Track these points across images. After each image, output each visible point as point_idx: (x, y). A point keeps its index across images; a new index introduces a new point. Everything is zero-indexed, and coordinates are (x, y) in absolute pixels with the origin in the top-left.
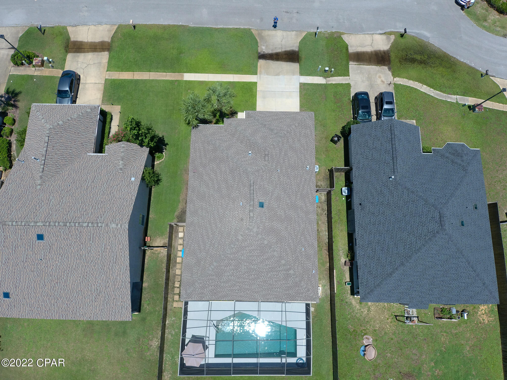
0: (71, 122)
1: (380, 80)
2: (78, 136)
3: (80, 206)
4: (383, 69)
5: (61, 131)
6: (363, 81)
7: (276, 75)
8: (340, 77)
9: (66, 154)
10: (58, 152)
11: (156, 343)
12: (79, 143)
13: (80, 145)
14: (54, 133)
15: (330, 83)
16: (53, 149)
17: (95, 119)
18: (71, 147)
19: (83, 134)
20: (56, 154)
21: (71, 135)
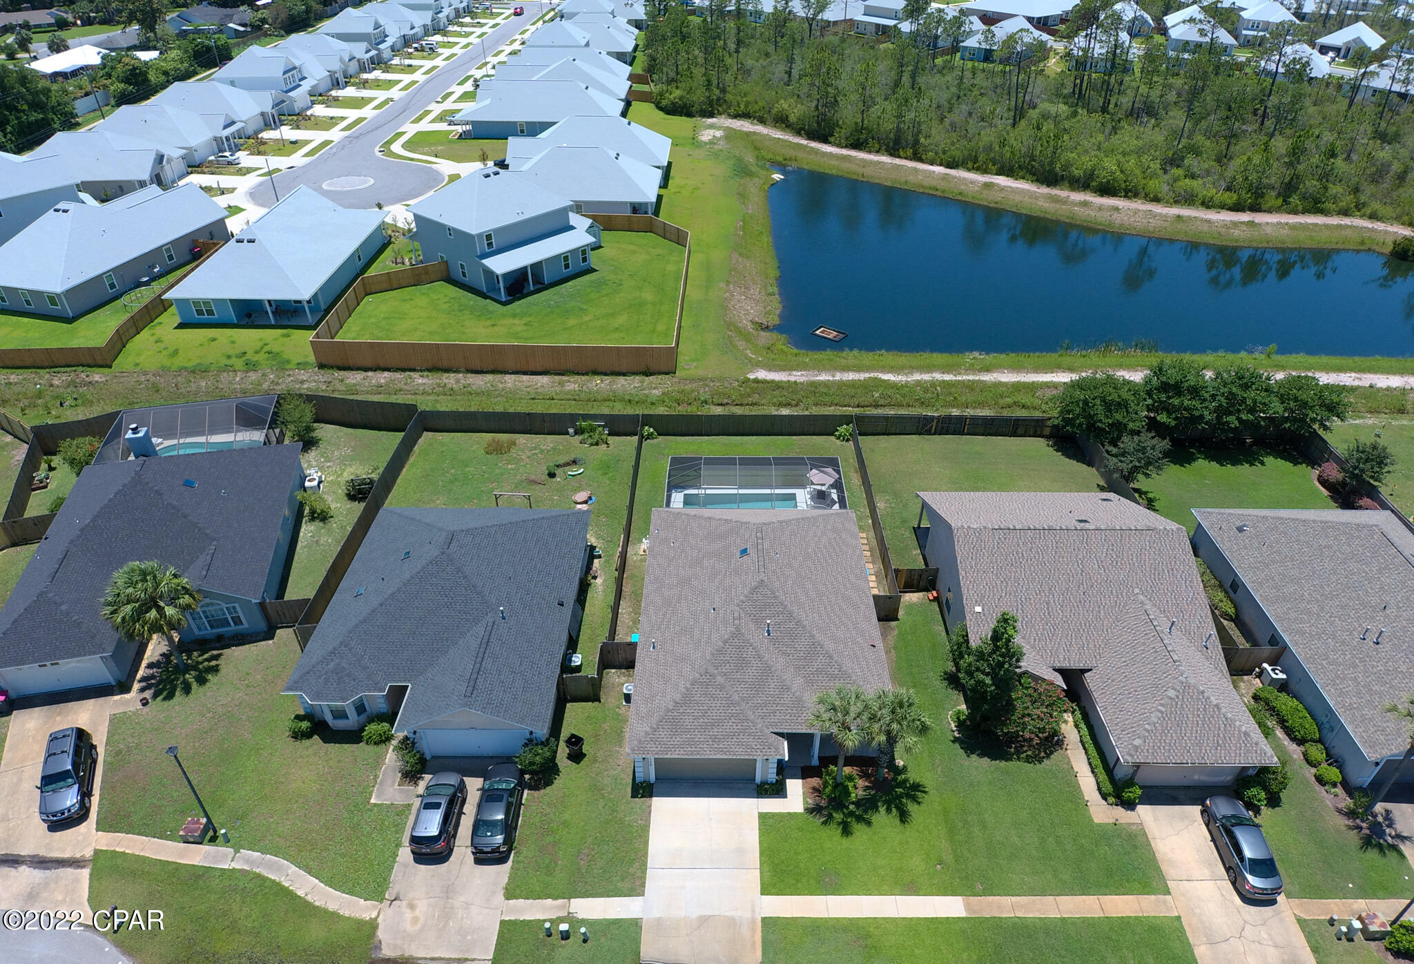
0: (1155, 705)
1: (417, 912)
2: (1127, 688)
3: (1043, 557)
4: (395, 946)
5: (1161, 682)
6: (467, 905)
7: (709, 917)
8: (527, 918)
9: (1128, 653)
10: (1142, 648)
11: (880, 505)
12: (1117, 678)
13: (1114, 677)
14: (1170, 672)
15: (560, 902)
16: (1154, 648)
17: (1116, 732)
18: (1127, 665)
19: (1121, 696)
20: (1144, 644)
21: (1140, 684)
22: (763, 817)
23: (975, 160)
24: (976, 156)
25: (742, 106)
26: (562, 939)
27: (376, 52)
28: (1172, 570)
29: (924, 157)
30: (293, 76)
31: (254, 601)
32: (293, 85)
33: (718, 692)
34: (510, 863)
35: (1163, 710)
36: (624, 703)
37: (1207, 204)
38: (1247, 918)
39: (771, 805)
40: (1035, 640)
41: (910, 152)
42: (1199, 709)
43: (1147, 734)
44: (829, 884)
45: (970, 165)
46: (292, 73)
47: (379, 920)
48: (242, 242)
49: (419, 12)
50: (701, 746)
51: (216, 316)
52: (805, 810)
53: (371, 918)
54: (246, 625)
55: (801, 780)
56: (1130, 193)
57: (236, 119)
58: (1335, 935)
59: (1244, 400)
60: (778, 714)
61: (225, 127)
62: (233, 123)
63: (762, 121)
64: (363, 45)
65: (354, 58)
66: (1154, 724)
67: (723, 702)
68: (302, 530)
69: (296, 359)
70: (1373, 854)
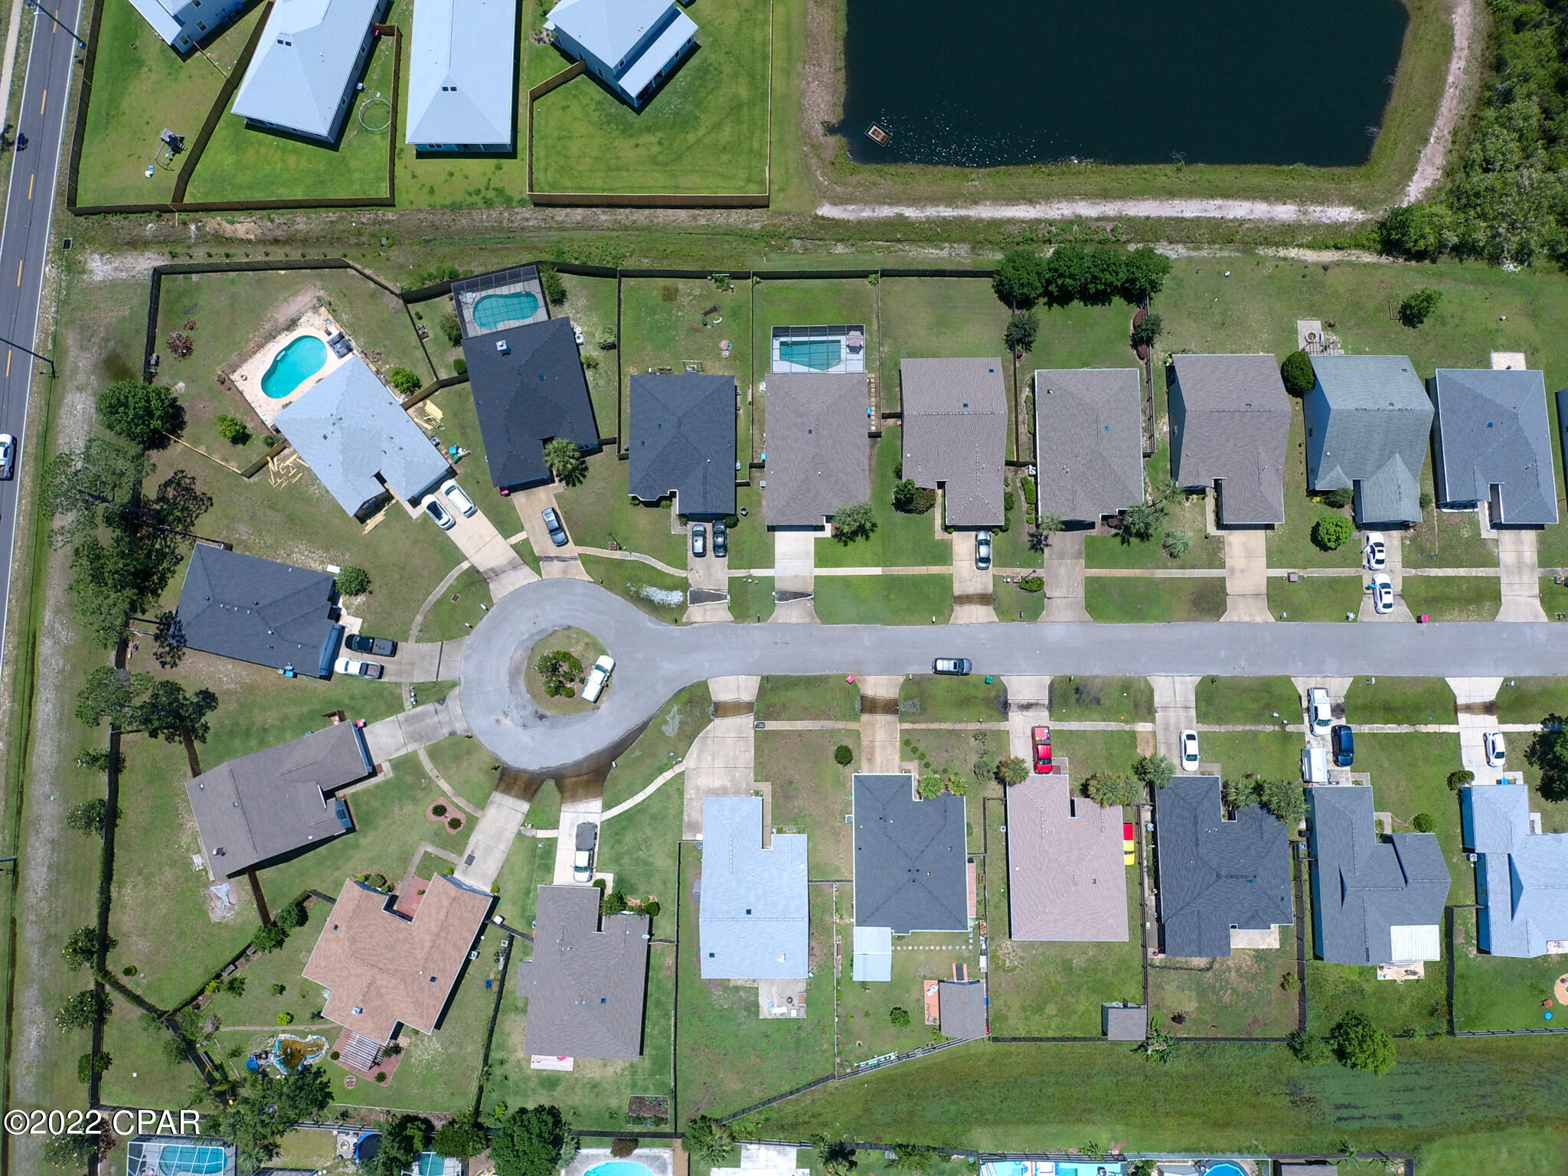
4: (699, 585)
6: (717, 571)
7: (797, 573)
8: (737, 575)
15: (747, 570)
22: (816, 539)
26: (749, 583)
34: (726, 557)
38: (977, 575)
39: (819, 534)
44: (838, 564)
47: (688, 577)
48: (447, 90)
52: (831, 536)
53: (685, 576)
55: (830, 524)
69: (517, 197)
70: (1033, 551)
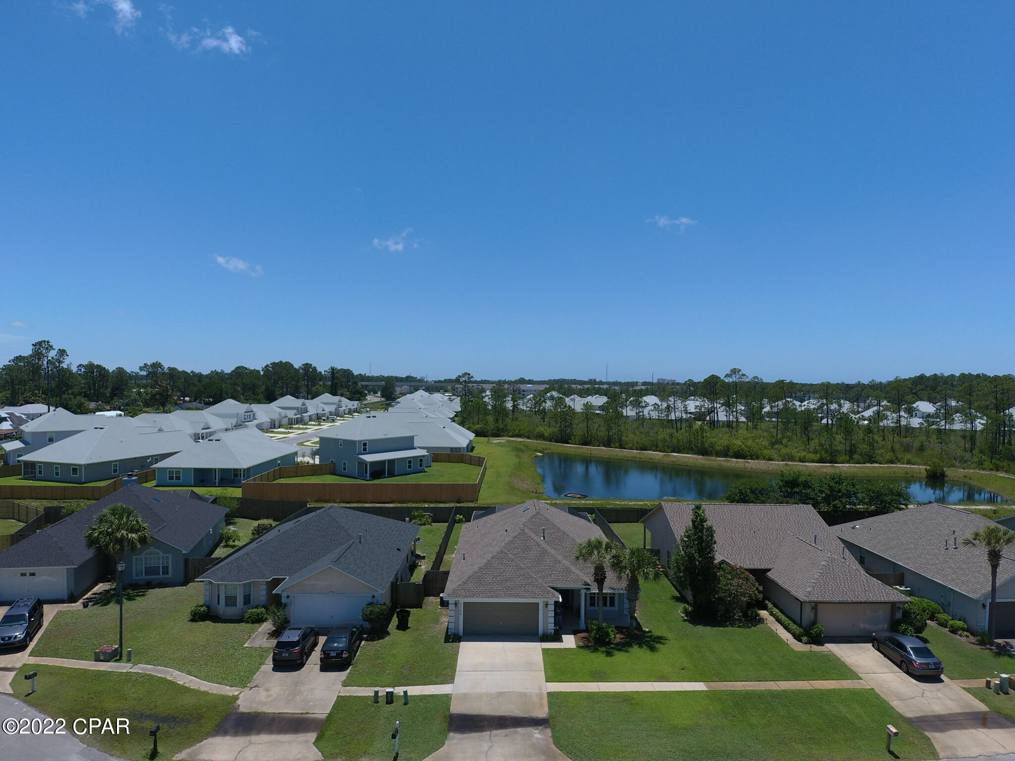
1: (271, 693)
2: (795, 570)
4: (251, 707)
5: (815, 561)
6: (312, 689)
7: (506, 692)
9: (791, 556)
12: (788, 568)
13: (786, 568)
14: (820, 555)
16: (806, 550)
17: (794, 590)
18: (792, 561)
21: (803, 566)
22: (545, 651)
23: (657, 446)
24: (657, 444)
25: (517, 431)
26: (387, 704)
27: (300, 416)
28: (809, 523)
29: (626, 446)
30: (250, 415)
31: (184, 552)
32: (249, 420)
33: (510, 562)
34: (348, 671)
35: (821, 571)
36: (440, 607)
37: (802, 460)
38: (924, 688)
39: (551, 645)
40: (728, 555)
41: (617, 444)
42: (845, 572)
43: (814, 585)
44: (598, 677)
45: (654, 448)
46: (250, 413)
47: (240, 696)
48: (212, 440)
49: (328, 406)
50: (498, 592)
51: (181, 481)
52: (577, 647)
53: (234, 695)
54: (170, 575)
55: (573, 636)
56: (755, 456)
57: (210, 426)
58: (994, 692)
59: (840, 491)
60: (553, 575)
61: (203, 429)
62: (209, 428)
63: (528, 438)
64: (294, 411)
65: (287, 417)
66: (818, 579)
67: (514, 567)
68: (217, 550)
70: (1005, 659)
